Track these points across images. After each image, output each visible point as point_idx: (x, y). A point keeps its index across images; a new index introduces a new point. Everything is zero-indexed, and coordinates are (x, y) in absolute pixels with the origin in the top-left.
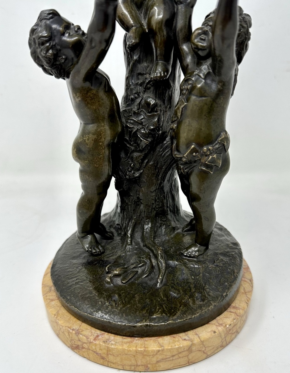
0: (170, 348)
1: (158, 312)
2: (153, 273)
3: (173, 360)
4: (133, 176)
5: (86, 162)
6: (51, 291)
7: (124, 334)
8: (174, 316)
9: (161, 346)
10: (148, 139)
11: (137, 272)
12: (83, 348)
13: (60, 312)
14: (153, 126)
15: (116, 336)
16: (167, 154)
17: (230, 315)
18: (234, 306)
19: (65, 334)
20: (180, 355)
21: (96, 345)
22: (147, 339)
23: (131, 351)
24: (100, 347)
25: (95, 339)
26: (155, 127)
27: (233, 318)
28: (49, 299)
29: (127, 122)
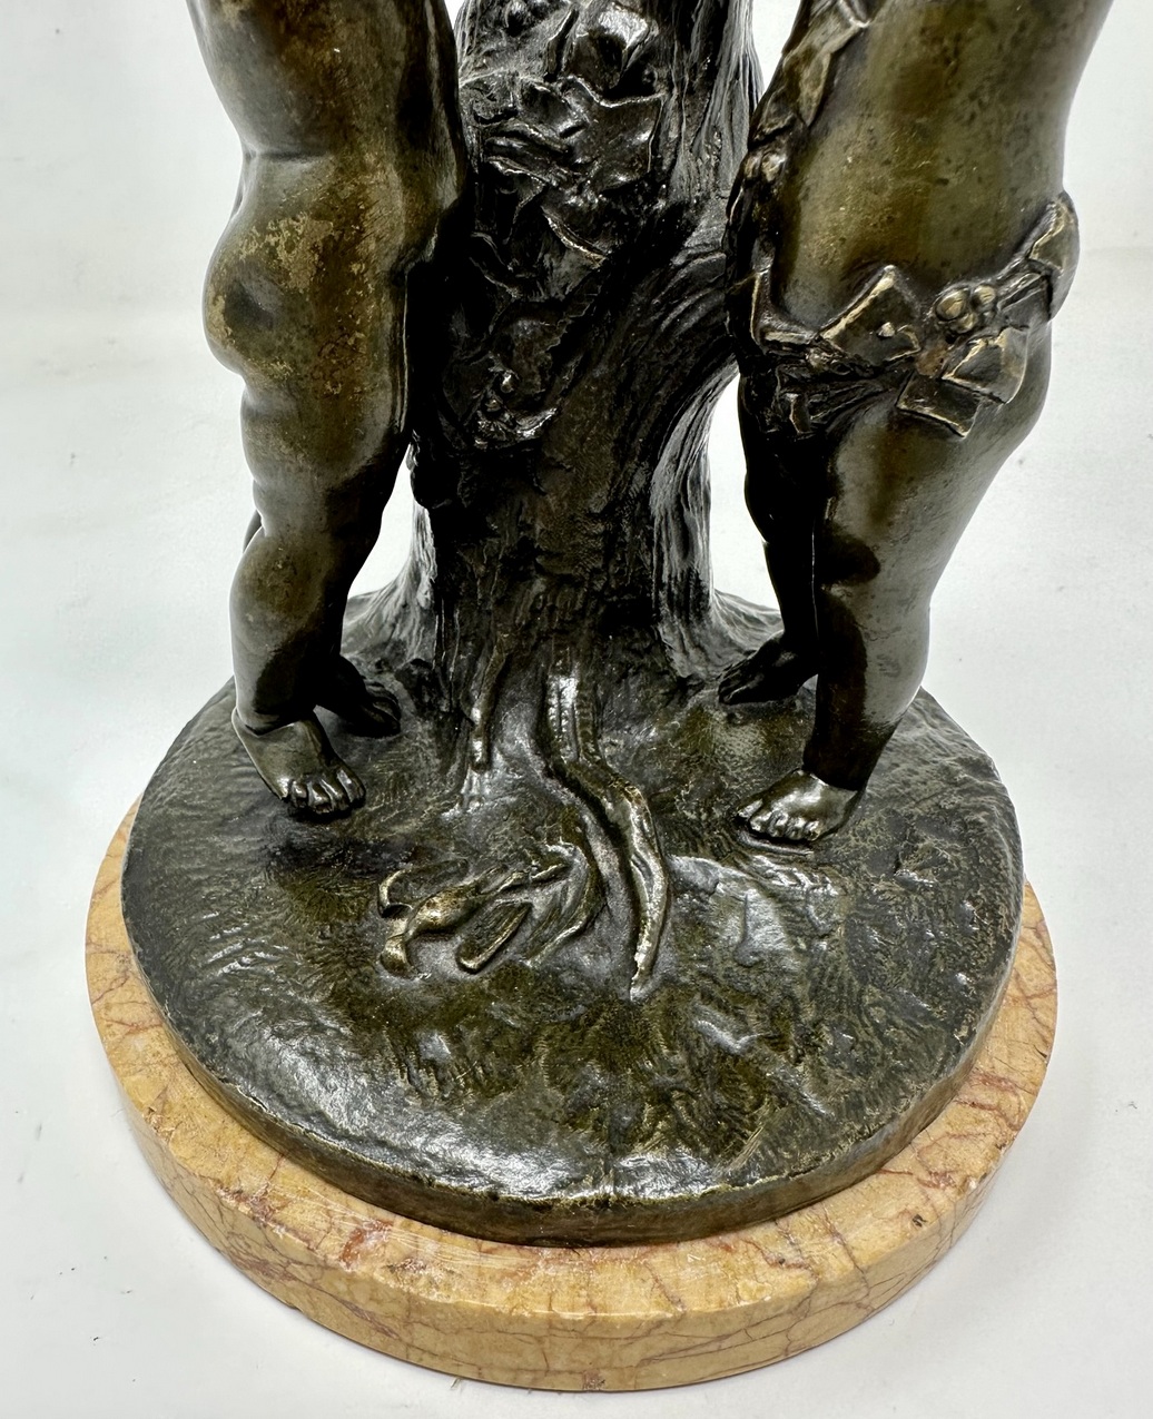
1: (650, 1135)
2: (606, 918)
3: (719, 1350)
4: (512, 436)
5: (279, 367)
6: (127, 979)
8: (732, 1155)
9: (675, 1304)
10: (597, 245)
11: (529, 908)
13: (175, 1097)
14: (629, 169)
15: (448, 1236)
16: (687, 325)
17: (979, 1121)
18: (988, 1070)
19: (200, 1204)
21: (351, 1279)
22: (595, 1254)
23: (524, 1323)
24: (375, 1289)
25: (347, 1255)
26: (636, 176)
27: (991, 1139)
28: (121, 1022)
29: (491, 149)
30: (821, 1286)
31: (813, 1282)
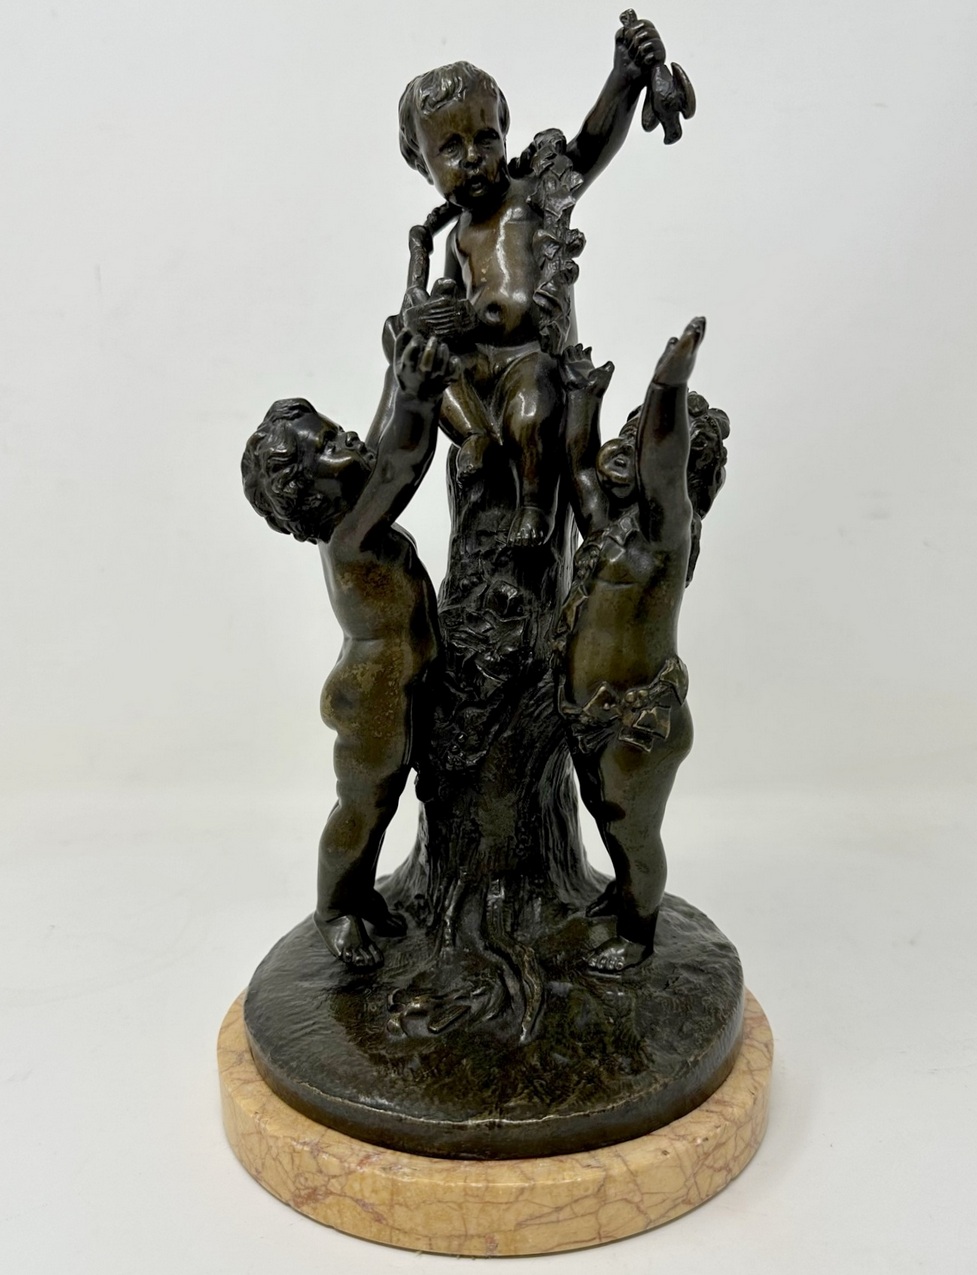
0: (550, 1182)
1: (520, 1094)
2: (510, 1011)
3: (558, 1221)
4: (464, 764)
5: (354, 725)
6: (241, 1062)
7: (436, 1151)
8: (561, 1102)
9: (529, 1179)
10: (501, 677)
11: (469, 1008)
12: (329, 1193)
13: (270, 1108)
14: (513, 645)
15: (415, 1157)
16: (546, 713)
18: (719, 1099)
19: (280, 1163)
20: (578, 1208)
21: (363, 1177)
22: (491, 1163)
23: (452, 1191)
24: (374, 1182)
25: (361, 1163)
26: (517, 648)
27: (713, 1124)
28: (239, 1079)
29: (452, 637)
30: (608, 1178)
31: (604, 1173)
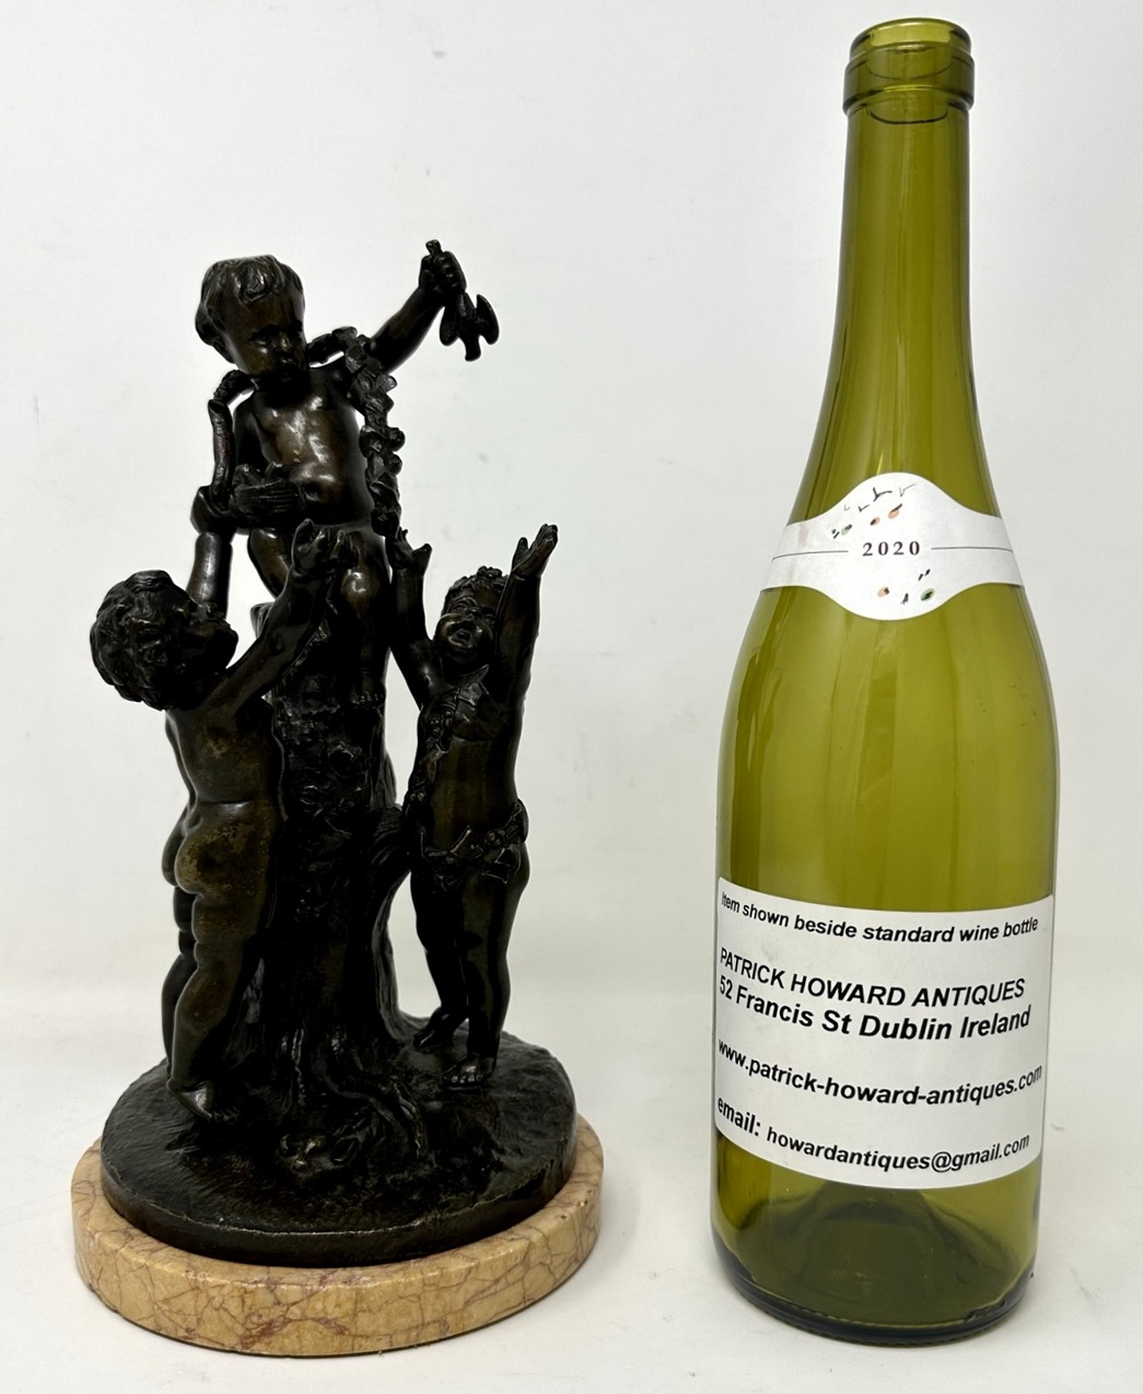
0: (490, 1258)
4: (311, 916)
7: (385, 1257)
9: (473, 1259)
12: (287, 1321)
19: (226, 1310)
21: (327, 1295)
23: (412, 1286)
24: (338, 1297)
26: (357, 803)
30: (531, 1245)
